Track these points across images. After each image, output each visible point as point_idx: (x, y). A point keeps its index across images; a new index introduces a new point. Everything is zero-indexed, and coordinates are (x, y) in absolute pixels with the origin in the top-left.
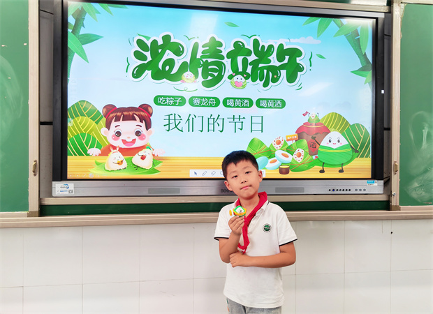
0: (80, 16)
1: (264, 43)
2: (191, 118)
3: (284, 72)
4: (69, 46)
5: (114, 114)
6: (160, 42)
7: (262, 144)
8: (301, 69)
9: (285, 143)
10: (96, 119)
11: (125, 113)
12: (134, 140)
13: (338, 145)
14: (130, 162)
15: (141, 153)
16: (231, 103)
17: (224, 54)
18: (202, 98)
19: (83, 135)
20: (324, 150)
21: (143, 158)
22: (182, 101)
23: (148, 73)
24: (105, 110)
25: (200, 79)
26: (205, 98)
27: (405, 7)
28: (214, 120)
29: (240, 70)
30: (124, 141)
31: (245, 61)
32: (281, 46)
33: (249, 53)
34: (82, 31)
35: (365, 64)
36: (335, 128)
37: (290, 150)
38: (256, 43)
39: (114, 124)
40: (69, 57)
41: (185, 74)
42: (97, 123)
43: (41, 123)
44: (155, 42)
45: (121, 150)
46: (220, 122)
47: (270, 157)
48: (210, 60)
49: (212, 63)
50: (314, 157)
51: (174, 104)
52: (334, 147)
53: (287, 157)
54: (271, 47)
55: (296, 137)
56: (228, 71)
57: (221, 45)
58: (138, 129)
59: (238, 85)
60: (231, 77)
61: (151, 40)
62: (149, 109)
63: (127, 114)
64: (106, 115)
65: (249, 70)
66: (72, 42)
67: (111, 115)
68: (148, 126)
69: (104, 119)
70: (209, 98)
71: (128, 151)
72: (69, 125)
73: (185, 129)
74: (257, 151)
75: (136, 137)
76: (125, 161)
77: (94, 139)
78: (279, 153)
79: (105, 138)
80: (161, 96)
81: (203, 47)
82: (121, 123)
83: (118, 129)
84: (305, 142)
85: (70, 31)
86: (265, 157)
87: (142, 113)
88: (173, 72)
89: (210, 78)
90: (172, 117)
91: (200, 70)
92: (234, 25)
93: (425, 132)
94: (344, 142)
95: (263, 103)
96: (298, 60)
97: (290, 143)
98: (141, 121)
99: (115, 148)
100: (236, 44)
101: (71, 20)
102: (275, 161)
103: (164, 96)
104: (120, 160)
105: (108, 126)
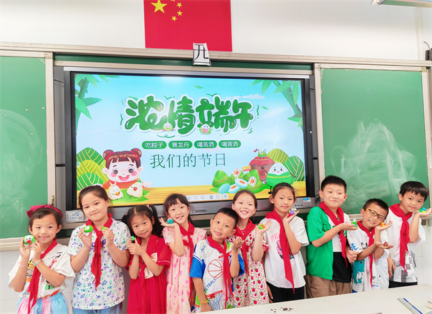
0: (84, 84)
1: (223, 99)
2: (170, 157)
3: (238, 121)
4: (76, 107)
5: (112, 157)
6: (146, 102)
7: (225, 174)
8: (252, 118)
9: (242, 173)
10: (98, 161)
11: (121, 156)
12: (128, 176)
13: (281, 173)
14: (125, 193)
15: (134, 185)
16: (200, 144)
17: (194, 108)
18: (178, 142)
19: (89, 174)
20: (271, 177)
21: (135, 189)
22: (164, 145)
23: (137, 125)
24: (105, 154)
25: (177, 128)
26: (181, 142)
27: (324, 72)
28: (188, 158)
29: (206, 120)
30: (120, 177)
31: (209, 114)
32: (236, 101)
33: (212, 107)
34: (86, 96)
35: (297, 112)
36: (278, 160)
37: (246, 178)
38: (217, 100)
39: (112, 164)
40: (77, 116)
41: (165, 125)
42: (99, 164)
43: (57, 165)
44: (141, 102)
45: (118, 184)
46: (193, 159)
47: (231, 184)
48: (183, 114)
49: (185, 116)
50: (264, 182)
51: (158, 148)
52: (278, 174)
53: (244, 183)
54: (228, 102)
55: (250, 168)
56: (198, 121)
57: (191, 102)
58: (131, 167)
59: (205, 131)
60: (199, 126)
61: (139, 101)
62: (139, 152)
63: (123, 157)
64: (106, 158)
65: (213, 120)
66: (79, 104)
67: (110, 158)
68: (138, 165)
69: (105, 161)
70: (184, 142)
71: (124, 185)
72: (78, 167)
73: (167, 166)
74: (222, 179)
75: (130, 174)
76: (121, 193)
77: (97, 176)
78: (237, 181)
79: (106, 175)
80: (148, 142)
81: (178, 104)
82: (118, 163)
83: (115, 168)
84: (256, 171)
85: (77, 96)
86: (228, 184)
87: (133, 155)
88: (157, 123)
89: (184, 127)
90: (156, 157)
91: (176, 121)
92: (200, 87)
93: (343, 160)
94: (285, 170)
95: (225, 144)
96: (249, 111)
97: (245, 173)
98: (133, 162)
99: (113, 183)
100: (202, 101)
101: (77, 88)
102: (235, 187)
103: (150, 142)
104: (118, 192)
105: (108, 166)
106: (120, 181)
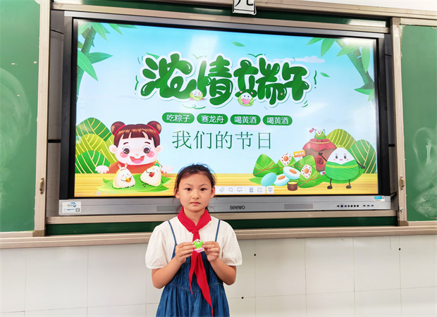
0: (89, 35)
1: (271, 62)
2: (199, 135)
3: (289, 90)
4: (78, 64)
5: (123, 132)
6: (169, 61)
7: (270, 160)
8: (307, 87)
9: (293, 160)
10: (104, 135)
11: (134, 130)
12: (143, 157)
13: (345, 161)
14: (138, 179)
16: (238, 120)
17: (231, 72)
18: (210, 115)
19: (91, 152)
20: (333, 167)
21: (151, 175)
23: (157, 91)
24: (113, 127)
25: (208, 96)
26: (213, 115)
27: (404, 28)
28: (221, 137)
29: (248, 87)
30: (132, 158)
31: (252, 79)
32: (286, 65)
33: (256, 71)
34: (92, 50)
35: (367, 82)
36: (341, 144)
37: (297, 166)
38: (262, 62)
39: (122, 141)
40: (79, 76)
41: (194, 92)
42: (105, 140)
43: (49, 141)
44: (163, 61)
45: (129, 167)
46: (228, 138)
47: (278, 174)
48: (217, 78)
49: (220, 81)
50: (321, 173)
51: (183, 121)
52: (341, 163)
53: (295, 173)
54: (277, 65)
55: (303, 153)
56: (236, 89)
57: (228, 63)
58: (147, 146)
59: (245, 102)
60: (238, 95)
61: (160, 59)
62: (158, 126)
63: (136, 131)
64: (115, 132)
65: (256, 87)
66: (81, 60)
67: (120, 133)
68: (157, 143)
69: (113, 136)
70: (217, 115)
71: (137, 169)
72: (77, 142)
73: (194, 146)
74: (265, 167)
75: (145, 154)
76: (133, 179)
77: (102, 156)
78: (287, 170)
80: (169, 114)
81: (211, 65)
82: (130, 140)
83: (126, 146)
84: (312, 159)
85: (79, 49)
86: (274, 174)
87: (151, 130)
88: (182, 90)
89: (217, 95)
90: (181, 134)
91: (208, 88)
92: (239, 45)
93: (429, 147)
94: (350, 158)
95: (271, 120)
96: (304, 78)
97: (297, 159)
98: (150, 138)
99: (123, 165)
100: (243, 63)
101: (81, 39)
102: (283, 177)
103: (173, 114)
104: (128, 177)
105: (116, 143)
106: (132, 163)
